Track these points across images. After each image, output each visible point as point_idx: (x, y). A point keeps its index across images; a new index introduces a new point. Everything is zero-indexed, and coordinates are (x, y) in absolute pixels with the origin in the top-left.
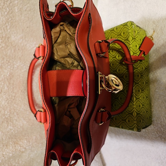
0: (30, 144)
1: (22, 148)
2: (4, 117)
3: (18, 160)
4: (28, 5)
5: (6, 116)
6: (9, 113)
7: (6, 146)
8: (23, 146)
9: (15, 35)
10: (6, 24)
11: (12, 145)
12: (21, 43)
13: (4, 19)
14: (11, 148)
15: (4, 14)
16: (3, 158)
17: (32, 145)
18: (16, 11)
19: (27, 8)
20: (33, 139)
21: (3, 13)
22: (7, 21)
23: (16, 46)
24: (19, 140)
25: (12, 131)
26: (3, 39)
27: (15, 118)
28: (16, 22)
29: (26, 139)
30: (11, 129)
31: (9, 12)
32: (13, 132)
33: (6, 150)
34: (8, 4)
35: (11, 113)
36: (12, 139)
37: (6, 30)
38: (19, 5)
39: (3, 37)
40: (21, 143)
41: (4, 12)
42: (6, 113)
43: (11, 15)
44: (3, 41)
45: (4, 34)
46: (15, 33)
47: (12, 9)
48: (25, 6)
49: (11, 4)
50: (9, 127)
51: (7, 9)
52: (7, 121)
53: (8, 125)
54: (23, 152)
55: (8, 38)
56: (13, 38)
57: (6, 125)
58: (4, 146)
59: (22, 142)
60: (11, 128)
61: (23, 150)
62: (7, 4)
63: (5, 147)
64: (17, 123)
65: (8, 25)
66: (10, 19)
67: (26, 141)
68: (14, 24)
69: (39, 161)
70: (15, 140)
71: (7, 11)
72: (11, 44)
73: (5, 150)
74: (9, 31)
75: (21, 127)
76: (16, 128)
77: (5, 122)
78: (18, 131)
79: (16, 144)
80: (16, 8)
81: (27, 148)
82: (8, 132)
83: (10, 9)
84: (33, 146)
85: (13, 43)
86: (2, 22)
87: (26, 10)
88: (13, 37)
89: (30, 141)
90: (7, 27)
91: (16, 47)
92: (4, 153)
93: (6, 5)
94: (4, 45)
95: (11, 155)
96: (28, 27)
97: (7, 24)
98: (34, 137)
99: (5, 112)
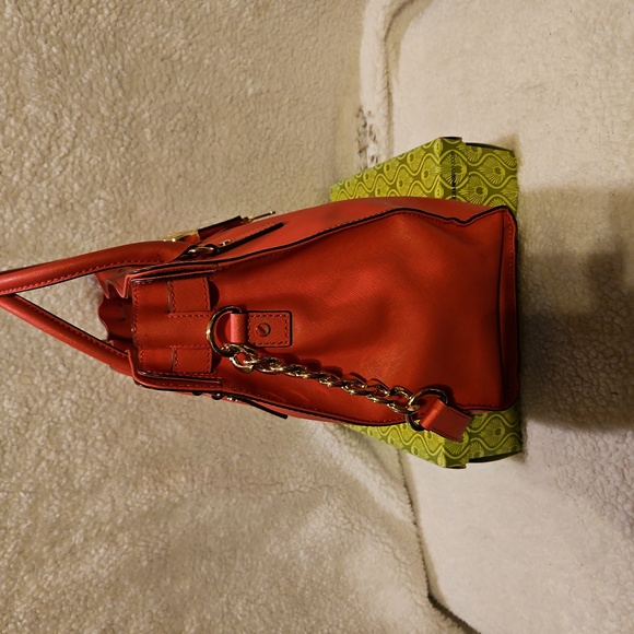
0: (196, 486)
1: (172, 494)
2: (125, 412)
3: (166, 523)
4: (179, 115)
5: (132, 410)
6: (136, 403)
7: (135, 485)
8: (176, 492)
9: (147, 202)
10: (123, 176)
11: (147, 484)
12: (163, 222)
13: (118, 165)
14: (146, 492)
15: (118, 152)
16: (127, 513)
17: (199, 491)
18: (148, 137)
19: (176, 125)
20: (203, 474)
21: (115, 150)
22: (126, 169)
23: (150, 228)
24: (165, 473)
25: (147, 446)
26: (118, 215)
27: (154, 415)
28: (148, 166)
29: (185, 472)
30: (143, 443)
31: (130, 144)
32: (150, 451)
33: (134, 495)
34: (126, 125)
35: (141, 402)
36: (148, 467)
37: (124, 194)
38: (154, 122)
39: (117, 211)
40: (171, 482)
41: (118, 148)
42: (130, 402)
43: (135, 152)
44: (119, 222)
45: (119, 203)
46: (147, 197)
47: (136, 136)
48: (170, 120)
49: (134, 124)
50: (140, 437)
51: (125, 138)
52: (134, 422)
53: (136, 433)
54: (175, 505)
55: (131, 211)
56: (142, 211)
57: (132, 432)
58: (128, 484)
59: (174, 480)
60: (145, 438)
61: (177, 500)
62: (123, 126)
63: (131, 487)
64: (158, 427)
65: (130, 178)
66: (133, 163)
67: (183, 479)
68: (143, 175)
69: (222, 535)
70: (157, 472)
71: (125, 144)
72: (139, 226)
73: (130, 494)
74: (131, 193)
75: (168, 438)
76: (156, 439)
77: (129, 423)
78: (161, 447)
79: (158, 484)
80: (147, 130)
81: (186, 496)
82: (137, 449)
83: (132, 136)
84: (202, 492)
85: (142, 224)
86: (114, 173)
87: (172, 131)
88: (142, 207)
89: (195, 479)
90: (126, 184)
91: (152, 231)
92: (129, 502)
93: (120, 128)
94: (119, 232)
95: (145, 508)
96: (180, 176)
97: (126, 178)
98: (207, 470)
99: (126, 398)
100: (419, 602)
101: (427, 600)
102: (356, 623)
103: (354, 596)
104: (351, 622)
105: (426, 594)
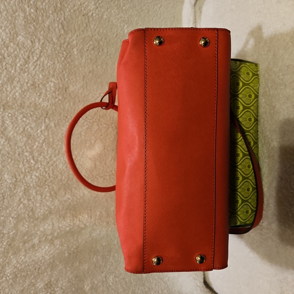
0: (92, 220)
1: (81, 223)
2: (61, 183)
3: (78, 237)
4: (91, 43)
5: (64, 183)
6: (66, 179)
7: (64, 218)
8: (83, 222)
9: (74, 84)
10: (63, 71)
11: (69, 217)
12: (81, 94)
13: (61, 66)
14: (69, 221)
15: (61, 59)
16: (59, 231)
17: (94, 222)
18: (75, 53)
19: (89, 47)
20: (96, 215)
21: (59, 59)
22: (64, 68)
23: (75, 97)
24: (78, 213)
25: (70, 201)
26: (60, 90)
27: (74, 186)
28: (75, 67)
29: (88, 213)
30: (69, 199)
31: (67, 56)
32: (72, 203)
33: (63, 222)
34: (65, 47)
35: (69, 179)
36: (70, 210)
37: (63, 80)
38: (78, 46)
39: (60, 88)
40: (81, 217)
41: (61, 58)
42: (63, 178)
43: (69, 60)
44: (60, 93)
45: (61, 84)
46: (74, 82)
47: (70, 52)
48: (86, 45)
49: (69, 46)
50: (67, 196)
51: (65, 53)
52: (65, 189)
53: (65, 194)
54: (82, 229)
55: (66, 88)
56: (71, 88)
57: (63, 193)
58: (60, 217)
59: (82, 216)
60: (69, 197)
61: (83, 226)
62: (63, 47)
63: (62, 218)
64: (76, 191)
65: (66, 72)
66: (68, 65)
67: (86, 216)
68: (72, 71)
69: (104, 244)
70: (74, 212)
71: (64, 56)
72: (70, 95)
73: (61, 222)
74: (66, 80)
75: (80, 197)
76: (75, 197)
77: (62, 189)
78: (77, 201)
79: (74, 218)
80: (75, 49)
81: (87, 224)
82: (65, 201)
83: (68, 52)
84: (95, 223)
85: (72, 94)
86: (59, 69)
87: (87, 50)
88: (72, 86)
89: (92, 217)
90: (64, 75)
91: (76, 98)
92: (60, 225)
94: (60, 98)
95: (68, 229)
96: (90, 72)
97: (64, 72)
98: (98, 213)
99: (62, 177)
100: (198, 284)
101: (203, 284)
102: (167, 291)
103: (167, 279)
104: (165, 291)
105: (202, 281)
